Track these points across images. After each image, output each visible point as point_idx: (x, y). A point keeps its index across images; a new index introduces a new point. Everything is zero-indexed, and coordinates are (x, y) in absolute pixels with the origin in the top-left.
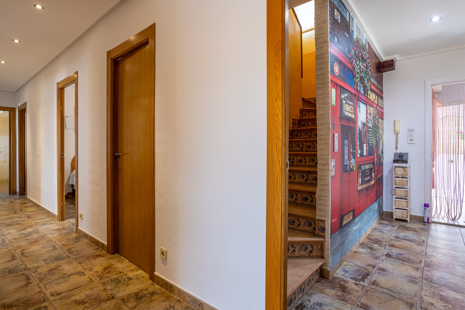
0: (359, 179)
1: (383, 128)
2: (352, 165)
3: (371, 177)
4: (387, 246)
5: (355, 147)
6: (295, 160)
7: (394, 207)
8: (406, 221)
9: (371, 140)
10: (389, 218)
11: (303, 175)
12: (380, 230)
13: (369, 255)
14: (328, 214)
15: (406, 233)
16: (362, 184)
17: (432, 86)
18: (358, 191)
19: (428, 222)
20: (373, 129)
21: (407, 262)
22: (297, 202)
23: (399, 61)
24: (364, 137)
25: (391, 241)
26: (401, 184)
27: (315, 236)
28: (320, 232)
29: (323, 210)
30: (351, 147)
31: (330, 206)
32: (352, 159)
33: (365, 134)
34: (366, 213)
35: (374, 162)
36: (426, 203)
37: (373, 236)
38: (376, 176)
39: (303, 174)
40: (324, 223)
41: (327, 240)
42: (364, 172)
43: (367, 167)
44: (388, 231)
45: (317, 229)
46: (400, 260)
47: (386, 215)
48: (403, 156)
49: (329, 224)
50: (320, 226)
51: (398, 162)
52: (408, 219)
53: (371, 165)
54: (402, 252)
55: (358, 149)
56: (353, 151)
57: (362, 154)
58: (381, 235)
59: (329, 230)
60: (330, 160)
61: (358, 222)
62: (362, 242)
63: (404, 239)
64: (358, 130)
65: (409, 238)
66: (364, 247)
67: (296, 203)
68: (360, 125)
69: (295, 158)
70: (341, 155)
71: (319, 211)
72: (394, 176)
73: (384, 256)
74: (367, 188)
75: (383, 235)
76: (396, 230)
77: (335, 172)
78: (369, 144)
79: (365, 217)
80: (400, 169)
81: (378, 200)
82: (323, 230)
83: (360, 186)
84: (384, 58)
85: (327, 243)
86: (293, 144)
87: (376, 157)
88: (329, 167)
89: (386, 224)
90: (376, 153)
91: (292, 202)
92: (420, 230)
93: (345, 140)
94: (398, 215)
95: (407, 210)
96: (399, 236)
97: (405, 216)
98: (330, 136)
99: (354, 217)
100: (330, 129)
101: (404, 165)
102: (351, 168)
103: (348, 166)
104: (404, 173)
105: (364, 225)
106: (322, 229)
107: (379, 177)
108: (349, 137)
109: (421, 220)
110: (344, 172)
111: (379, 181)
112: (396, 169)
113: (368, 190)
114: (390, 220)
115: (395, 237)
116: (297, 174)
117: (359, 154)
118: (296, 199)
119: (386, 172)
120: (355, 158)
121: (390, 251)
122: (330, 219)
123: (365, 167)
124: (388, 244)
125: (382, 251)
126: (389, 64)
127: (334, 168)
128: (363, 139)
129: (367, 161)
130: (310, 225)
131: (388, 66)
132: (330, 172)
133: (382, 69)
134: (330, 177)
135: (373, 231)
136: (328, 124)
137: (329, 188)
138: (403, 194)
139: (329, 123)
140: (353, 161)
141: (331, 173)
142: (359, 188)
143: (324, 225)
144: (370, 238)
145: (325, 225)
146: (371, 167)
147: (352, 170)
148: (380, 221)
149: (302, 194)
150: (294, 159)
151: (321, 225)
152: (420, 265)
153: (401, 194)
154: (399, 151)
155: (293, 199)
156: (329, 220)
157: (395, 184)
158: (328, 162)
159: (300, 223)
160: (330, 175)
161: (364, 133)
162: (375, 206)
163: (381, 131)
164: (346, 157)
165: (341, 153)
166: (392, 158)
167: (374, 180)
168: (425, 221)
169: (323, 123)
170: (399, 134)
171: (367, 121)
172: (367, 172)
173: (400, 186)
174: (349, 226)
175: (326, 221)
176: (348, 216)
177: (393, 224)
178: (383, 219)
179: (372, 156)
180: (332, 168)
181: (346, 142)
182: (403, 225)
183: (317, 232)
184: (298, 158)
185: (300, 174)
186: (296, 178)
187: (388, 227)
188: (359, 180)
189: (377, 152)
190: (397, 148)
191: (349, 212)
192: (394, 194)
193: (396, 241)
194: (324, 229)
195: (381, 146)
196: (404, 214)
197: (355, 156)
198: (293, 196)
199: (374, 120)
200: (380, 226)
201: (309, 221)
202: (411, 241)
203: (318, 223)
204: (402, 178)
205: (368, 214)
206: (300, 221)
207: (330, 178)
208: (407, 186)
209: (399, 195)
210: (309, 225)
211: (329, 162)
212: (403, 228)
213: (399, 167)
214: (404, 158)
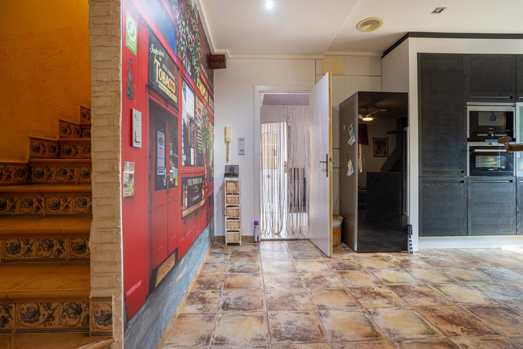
0: (185, 199)
1: (213, 135)
2: (173, 177)
3: (200, 195)
4: (222, 288)
5: (177, 149)
6: (75, 173)
7: (226, 230)
8: (238, 244)
9: (201, 146)
10: (220, 244)
11: (84, 200)
12: (212, 264)
13: (201, 316)
14: (117, 281)
15: (240, 260)
16: (189, 206)
17: (260, 92)
18: (184, 217)
19: (258, 242)
20: (202, 131)
21: (249, 310)
22: (61, 256)
23: (230, 58)
24: (191, 138)
25: (227, 279)
26: (232, 201)
27: (88, 335)
28: (101, 324)
29: (107, 274)
30: (171, 148)
31: (121, 262)
32: (173, 167)
33: (192, 134)
34: (195, 247)
35: (204, 176)
36: (255, 220)
37: (204, 276)
38: (206, 193)
39: (84, 198)
40: (109, 303)
41: (116, 340)
42: (191, 189)
43: (196, 181)
44: (221, 263)
45: (92, 320)
46: (240, 309)
47: (217, 240)
48: (234, 168)
49: (121, 302)
50: (100, 311)
51: (229, 176)
52: (240, 242)
53: (201, 179)
54: (240, 293)
55: (183, 153)
56: (174, 154)
57: (188, 162)
58: (214, 272)
59: (121, 315)
60: (119, 161)
61: (184, 265)
62: (191, 292)
63: (239, 271)
64: (183, 124)
65: (245, 268)
66: (194, 301)
67: (60, 259)
68: (185, 118)
69: (75, 169)
70: (150, 157)
71: (97, 276)
72: (226, 193)
73: (221, 310)
74: (196, 212)
75: (216, 271)
76: (230, 259)
77: (135, 189)
78: (198, 150)
79: (194, 253)
80: (231, 184)
81: (209, 224)
82: (107, 319)
83: (185, 209)
84: (216, 51)
85: (117, 346)
86: (78, 147)
87: (207, 170)
88: (119, 177)
89: (219, 253)
90: (206, 164)
91: (51, 259)
92: (253, 253)
93: (158, 132)
94: (230, 239)
95: (238, 231)
96: (234, 267)
97: (237, 239)
98: (120, 110)
99: (177, 260)
100: (120, 95)
101: (235, 179)
102: (170, 182)
103: (166, 178)
104: (236, 189)
105: (192, 265)
106: (103, 317)
107: (210, 195)
108: (167, 128)
109: (251, 240)
110: (156, 189)
111: (210, 200)
112: (228, 184)
113: (196, 214)
114: (222, 246)
115: (230, 271)
116: (71, 198)
117: (184, 161)
118: (59, 251)
119: (216, 189)
120: (178, 166)
121: (227, 297)
122: (123, 291)
123: (192, 182)
124: (223, 286)
125: (217, 301)
126: (220, 59)
127: (133, 180)
128: (189, 141)
129: (195, 173)
130: (78, 312)
131: (219, 61)
132: (119, 190)
133: (213, 64)
134: (121, 199)
135: (204, 268)
136: (117, 83)
137: (119, 223)
138: (235, 213)
139: (118, 81)
140: (173, 170)
141: (124, 192)
142: (185, 213)
143: (109, 307)
144: (201, 280)
145: (111, 307)
146: (201, 182)
147: (172, 185)
148: (212, 250)
149: (73, 239)
150: (74, 171)
151: (102, 309)
152: (263, 310)
153: (233, 213)
154: (229, 164)
155: (52, 252)
156: (120, 295)
157: (227, 203)
158: (115, 167)
159: (53, 313)
160: (119, 196)
161: (191, 132)
162: (206, 232)
163: (211, 138)
164: (161, 163)
165: (150, 154)
166: (223, 171)
167: (204, 200)
168: (255, 240)
169: (105, 79)
170: (230, 143)
171: (195, 118)
172: (195, 188)
173: (232, 204)
174: (168, 280)
175: (113, 297)
176: (166, 265)
177: (226, 251)
178: (215, 245)
179: (201, 167)
180: (126, 180)
181: (161, 135)
182: (236, 251)
183: (94, 326)
184: (81, 170)
185: (79, 198)
186: (70, 206)
187: (221, 256)
188: (184, 201)
189: (208, 163)
190: (227, 160)
191: (169, 256)
192: (226, 215)
193: (231, 277)
194: (109, 317)
195: (211, 156)
196: (237, 236)
197: (177, 163)
198: (53, 245)
199: (203, 120)
200: (212, 257)
201: (75, 304)
202: (247, 272)
203: (95, 306)
204: (234, 194)
205: (198, 246)
206: (52, 307)
207: (121, 201)
208: (238, 203)
209: (231, 215)
210: (75, 314)
211: (118, 167)
212: (237, 254)
213: (230, 182)
214: (235, 172)
